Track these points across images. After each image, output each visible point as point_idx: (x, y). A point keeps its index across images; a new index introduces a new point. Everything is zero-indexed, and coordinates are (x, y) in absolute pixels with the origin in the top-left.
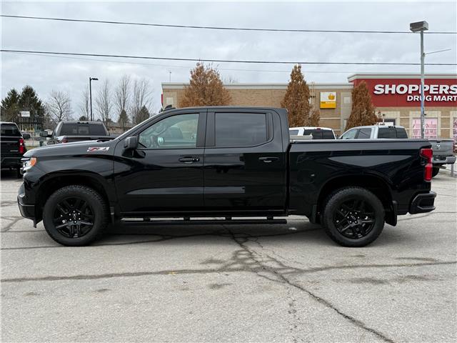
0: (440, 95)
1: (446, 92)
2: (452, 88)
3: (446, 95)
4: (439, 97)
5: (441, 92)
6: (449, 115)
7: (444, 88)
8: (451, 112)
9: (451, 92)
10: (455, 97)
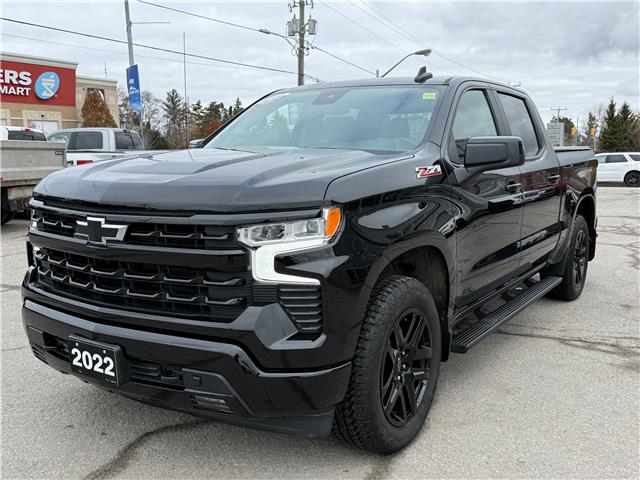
0: (6, 84)
1: (15, 82)
2: (22, 75)
3: (15, 86)
4: (6, 87)
5: (7, 81)
6: (21, 116)
7: (11, 75)
8: (24, 112)
9: (21, 82)
10: (27, 89)
